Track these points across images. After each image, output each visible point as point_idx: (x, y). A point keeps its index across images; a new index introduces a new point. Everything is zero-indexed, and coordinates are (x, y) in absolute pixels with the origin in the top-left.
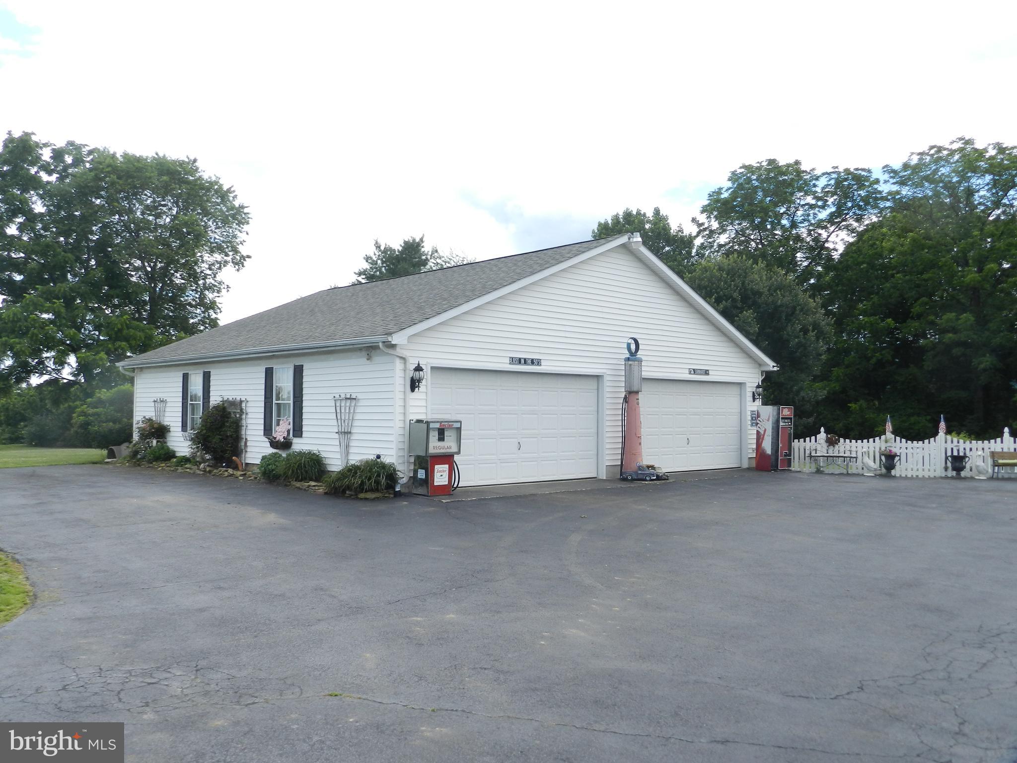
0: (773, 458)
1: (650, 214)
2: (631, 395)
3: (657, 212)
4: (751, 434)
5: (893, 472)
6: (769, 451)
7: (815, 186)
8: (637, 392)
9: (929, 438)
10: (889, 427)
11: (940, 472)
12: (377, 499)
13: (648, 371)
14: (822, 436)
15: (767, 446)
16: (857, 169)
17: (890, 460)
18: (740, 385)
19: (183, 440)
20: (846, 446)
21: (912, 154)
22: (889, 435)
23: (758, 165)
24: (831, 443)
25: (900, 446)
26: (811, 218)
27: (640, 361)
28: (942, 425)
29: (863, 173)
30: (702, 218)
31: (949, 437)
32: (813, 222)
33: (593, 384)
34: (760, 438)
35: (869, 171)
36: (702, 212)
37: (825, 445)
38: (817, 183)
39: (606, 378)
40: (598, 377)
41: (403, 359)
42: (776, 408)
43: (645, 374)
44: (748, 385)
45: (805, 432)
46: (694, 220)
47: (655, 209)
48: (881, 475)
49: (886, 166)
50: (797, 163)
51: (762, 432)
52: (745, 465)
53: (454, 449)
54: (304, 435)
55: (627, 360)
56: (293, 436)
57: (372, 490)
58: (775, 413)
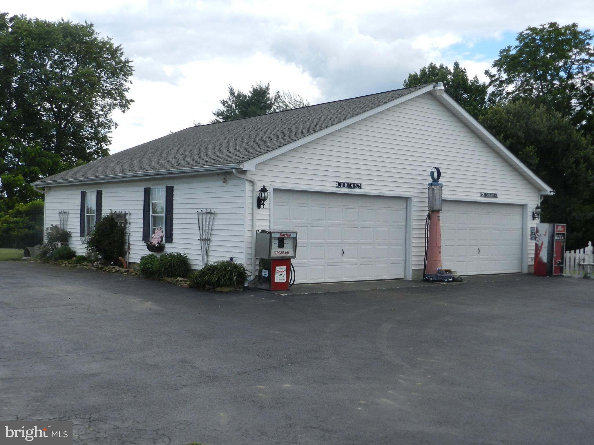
0: (548, 266)
1: (451, 68)
2: (433, 213)
3: (457, 66)
4: (533, 247)
6: (545, 260)
7: (588, 44)
8: (438, 211)
13: (447, 194)
14: (590, 248)
15: (544, 256)
18: (523, 207)
19: (81, 244)
23: (542, 27)
26: (584, 70)
27: (441, 186)
32: (586, 74)
33: (403, 204)
34: (538, 249)
36: (494, 66)
37: (592, 256)
38: (590, 42)
39: (414, 199)
40: (407, 199)
41: (252, 182)
42: (551, 225)
44: (529, 206)
45: (576, 245)
46: (487, 72)
47: (455, 64)
50: (574, 25)
51: (540, 244)
52: (525, 271)
53: (291, 254)
54: (174, 241)
55: (431, 185)
56: (166, 242)
57: (226, 285)
58: (551, 229)
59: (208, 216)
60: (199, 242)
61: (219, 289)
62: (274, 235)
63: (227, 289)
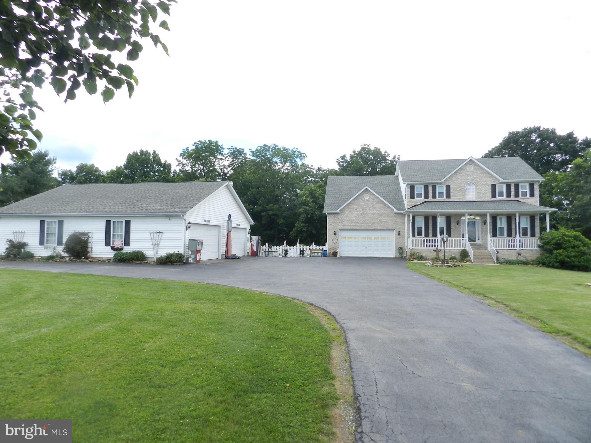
0: (257, 252)
1: (152, 153)
2: (228, 233)
3: (154, 152)
4: (248, 245)
5: (287, 256)
6: (255, 250)
7: (223, 151)
8: (230, 231)
9: (295, 246)
10: (285, 242)
11: (298, 255)
12: (179, 265)
14: (267, 245)
15: (255, 249)
16: (240, 149)
17: (286, 252)
18: (245, 229)
20: (274, 248)
21: (259, 146)
22: (285, 245)
23: (204, 141)
24: (270, 247)
25: (288, 247)
26: (220, 163)
27: (231, 221)
28: (298, 242)
29: (241, 150)
30: (180, 159)
31: (300, 245)
32: (221, 165)
33: (217, 228)
34: (252, 246)
35: (243, 149)
36: (180, 156)
37: (268, 248)
38: (223, 150)
39: (222, 226)
40: (219, 226)
41: (185, 220)
42: (258, 236)
43: (233, 226)
44: (247, 229)
45: (264, 244)
46: (176, 159)
47: (154, 151)
48: (284, 257)
49: (250, 149)
50: (217, 142)
51: (253, 244)
52: (246, 255)
53: (201, 249)
54: (131, 245)
55: (227, 221)
56: (125, 246)
57: (179, 262)
58: (257, 238)
59: (158, 234)
60: (152, 245)
61: (175, 264)
62: (198, 241)
63: (179, 264)
